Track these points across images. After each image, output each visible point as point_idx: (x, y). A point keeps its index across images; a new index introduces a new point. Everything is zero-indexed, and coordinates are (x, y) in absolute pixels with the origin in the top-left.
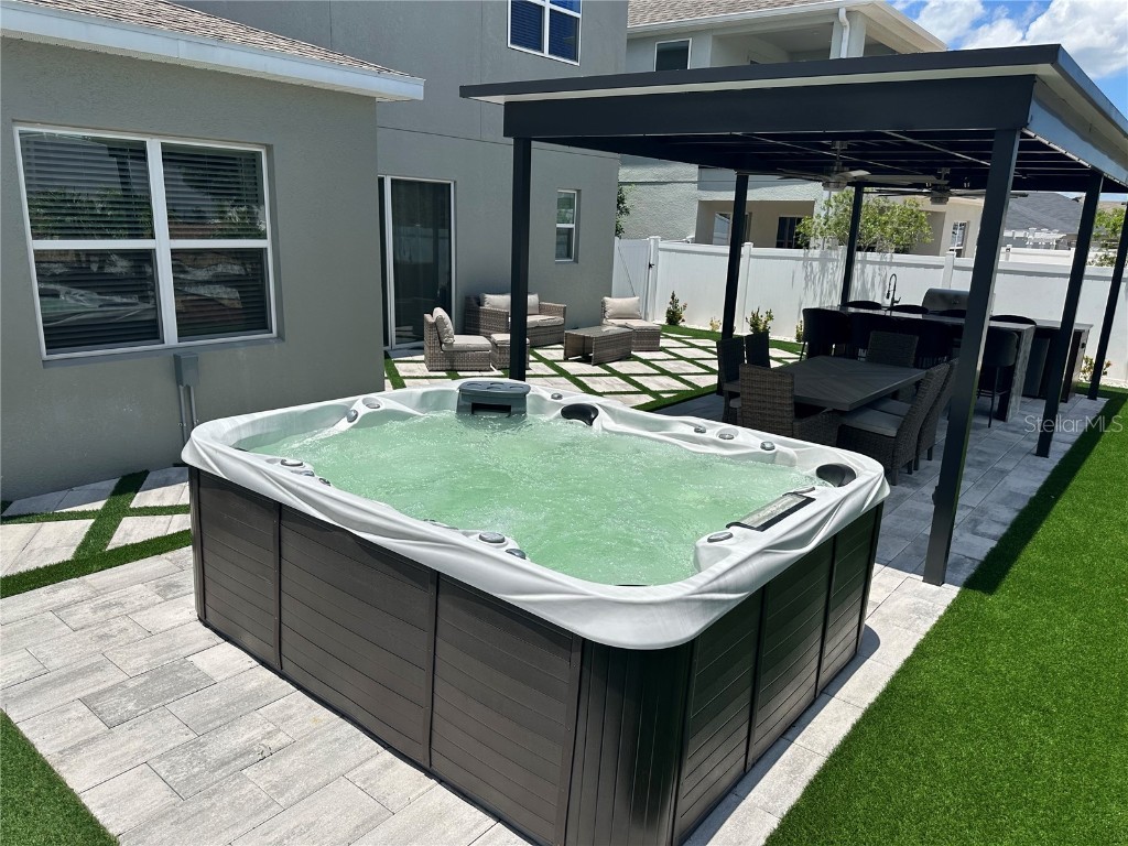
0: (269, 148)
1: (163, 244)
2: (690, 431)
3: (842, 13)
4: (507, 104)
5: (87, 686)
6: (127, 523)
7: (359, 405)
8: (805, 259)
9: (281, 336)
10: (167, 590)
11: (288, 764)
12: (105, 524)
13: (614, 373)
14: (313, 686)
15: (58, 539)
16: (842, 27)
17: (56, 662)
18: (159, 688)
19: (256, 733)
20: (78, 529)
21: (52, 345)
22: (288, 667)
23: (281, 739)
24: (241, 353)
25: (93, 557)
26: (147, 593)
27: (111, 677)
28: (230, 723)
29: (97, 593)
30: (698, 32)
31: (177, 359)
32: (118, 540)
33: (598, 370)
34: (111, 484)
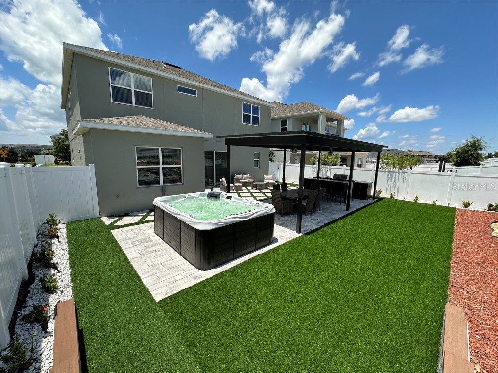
0: (182, 148)
1: (161, 166)
2: (246, 201)
3: (320, 113)
4: (225, 139)
5: (132, 240)
6: (149, 217)
7: (187, 195)
8: (313, 167)
9: (183, 183)
10: (150, 228)
11: (159, 253)
12: (145, 217)
13: (262, 192)
14: (169, 243)
15: (136, 219)
16: (320, 116)
17: (129, 237)
18: (143, 241)
19: (156, 248)
20: (140, 218)
21: (139, 185)
22: (165, 239)
23: (160, 249)
24: (175, 186)
25: (141, 222)
26: (148, 228)
27: (137, 239)
28: (152, 247)
29: (139, 227)
30: (290, 117)
31: (162, 187)
32: (146, 220)
33: (259, 191)
34: (148, 211)
